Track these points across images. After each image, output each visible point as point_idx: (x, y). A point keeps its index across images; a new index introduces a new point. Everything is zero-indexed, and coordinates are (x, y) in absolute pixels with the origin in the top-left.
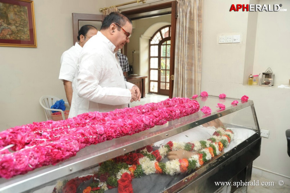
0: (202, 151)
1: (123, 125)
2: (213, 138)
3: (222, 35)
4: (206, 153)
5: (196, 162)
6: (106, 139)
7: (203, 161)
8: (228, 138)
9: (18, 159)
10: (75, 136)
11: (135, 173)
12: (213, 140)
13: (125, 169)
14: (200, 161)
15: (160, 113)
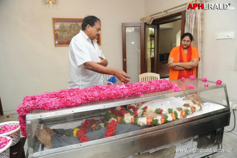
0: (166, 115)
1: (109, 93)
2: (181, 108)
3: (219, 33)
4: (168, 116)
5: (158, 121)
6: (99, 100)
7: (164, 121)
8: (192, 109)
9: (52, 103)
10: (80, 97)
11: (120, 121)
12: (180, 109)
13: (114, 118)
14: (161, 120)
15: (138, 88)
